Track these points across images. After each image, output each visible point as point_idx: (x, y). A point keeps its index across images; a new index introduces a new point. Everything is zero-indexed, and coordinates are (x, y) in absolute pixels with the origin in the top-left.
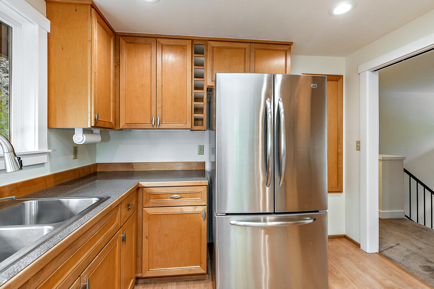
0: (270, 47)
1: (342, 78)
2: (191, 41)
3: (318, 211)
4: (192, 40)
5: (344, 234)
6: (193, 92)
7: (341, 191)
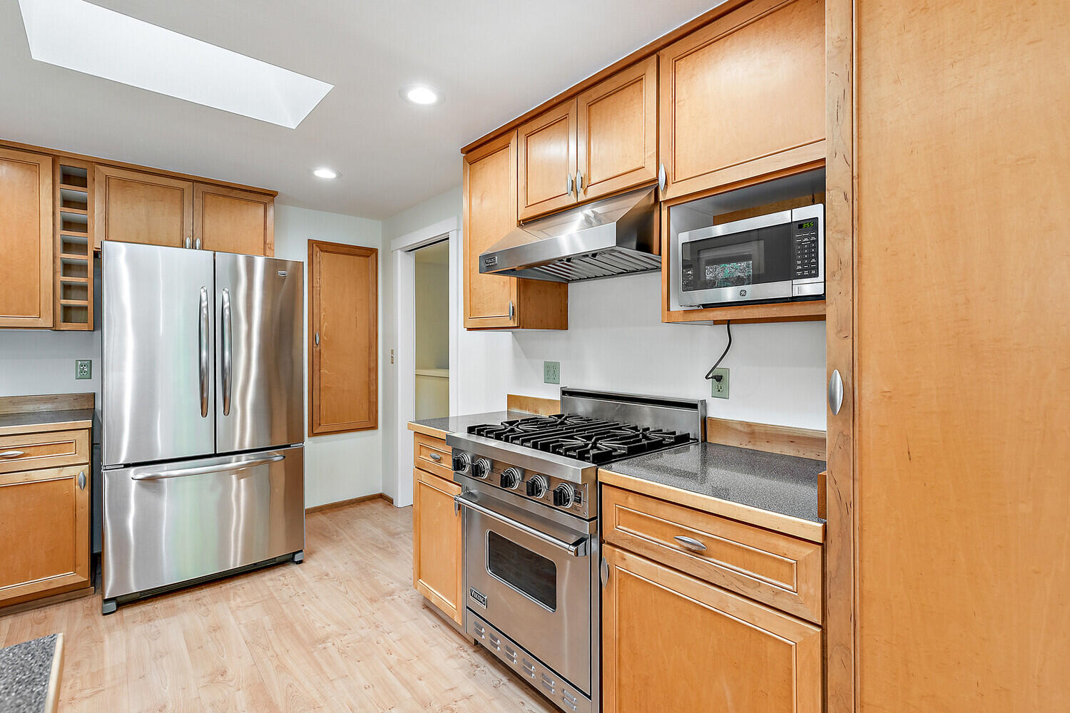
0: (234, 193)
1: (374, 254)
2: (50, 159)
3: (289, 446)
4: (55, 157)
5: (381, 492)
6: (57, 255)
7: (375, 427)
